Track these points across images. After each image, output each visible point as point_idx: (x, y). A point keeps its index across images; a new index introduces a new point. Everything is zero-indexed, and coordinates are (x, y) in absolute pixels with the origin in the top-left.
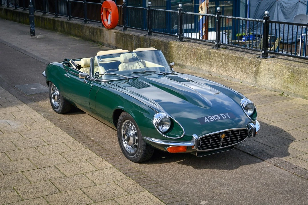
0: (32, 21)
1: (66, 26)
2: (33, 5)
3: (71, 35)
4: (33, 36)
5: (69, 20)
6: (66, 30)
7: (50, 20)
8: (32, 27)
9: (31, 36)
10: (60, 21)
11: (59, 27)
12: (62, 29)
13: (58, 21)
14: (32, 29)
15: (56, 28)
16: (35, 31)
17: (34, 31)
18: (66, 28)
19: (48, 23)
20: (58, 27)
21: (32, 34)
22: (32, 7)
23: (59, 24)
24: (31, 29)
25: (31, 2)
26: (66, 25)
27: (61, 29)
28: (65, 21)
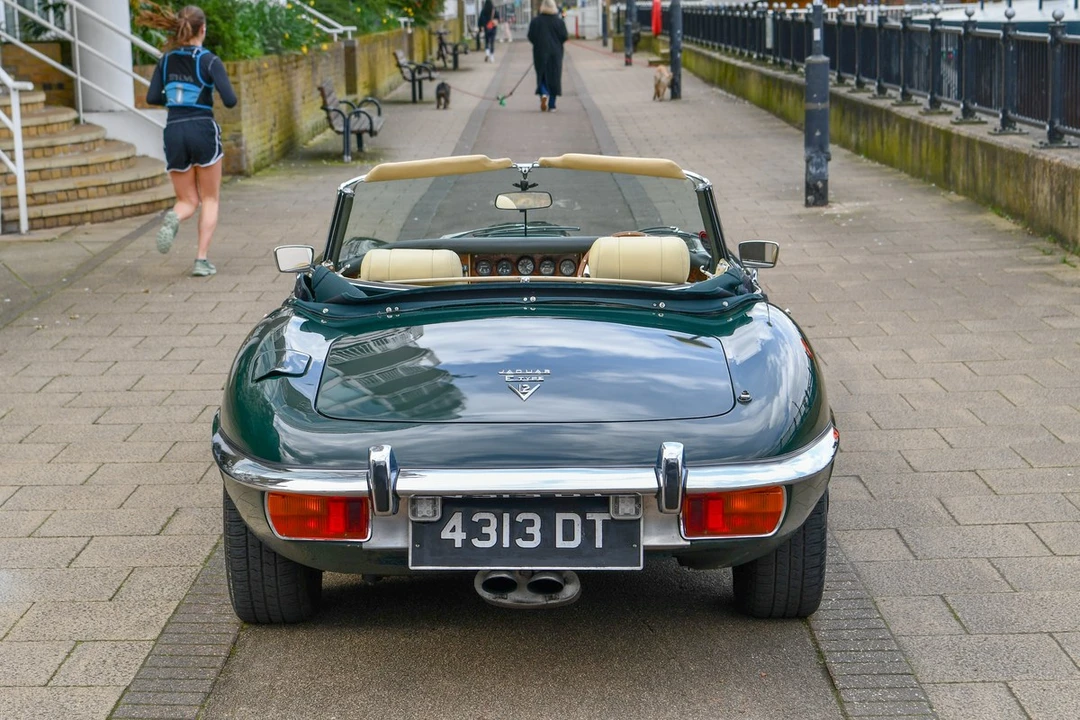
0: (818, 134)
1: (980, 165)
2: (826, 54)
3: (993, 208)
4: (815, 204)
5: (1001, 133)
6: (980, 183)
7: (937, 131)
8: (815, 160)
9: (808, 204)
10: (964, 138)
11: (961, 169)
12: (968, 179)
13: (959, 137)
14: (813, 170)
15: (951, 177)
16: (825, 182)
17: (820, 184)
18: (980, 171)
19: (930, 151)
20: (959, 167)
21: (810, 198)
22: (824, 64)
23: (962, 150)
24: (808, 172)
25: (817, 42)
26: (980, 159)
27: (965, 178)
28: (978, 138)
